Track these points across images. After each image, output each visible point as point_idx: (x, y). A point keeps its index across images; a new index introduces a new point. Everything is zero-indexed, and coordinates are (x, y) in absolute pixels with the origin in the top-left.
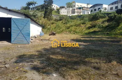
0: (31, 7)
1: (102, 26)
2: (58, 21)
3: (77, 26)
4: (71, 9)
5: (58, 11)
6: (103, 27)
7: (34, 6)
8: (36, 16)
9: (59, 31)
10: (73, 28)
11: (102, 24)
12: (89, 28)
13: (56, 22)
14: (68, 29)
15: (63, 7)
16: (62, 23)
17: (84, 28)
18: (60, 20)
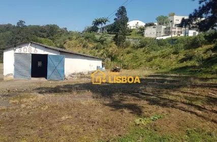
0: (100, 26)
1: (202, 58)
2: (138, 48)
3: (164, 58)
4: (164, 27)
5: (142, 31)
6: (203, 60)
7: (104, 25)
8: (105, 42)
9: (134, 65)
10: (157, 61)
11: (203, 55)
12: (182, 61)
13: (134, 51)
14: (149, 61)
15: (151, 25)
16: (144, 51)
17: (174, 61)
18: (141, 47)
